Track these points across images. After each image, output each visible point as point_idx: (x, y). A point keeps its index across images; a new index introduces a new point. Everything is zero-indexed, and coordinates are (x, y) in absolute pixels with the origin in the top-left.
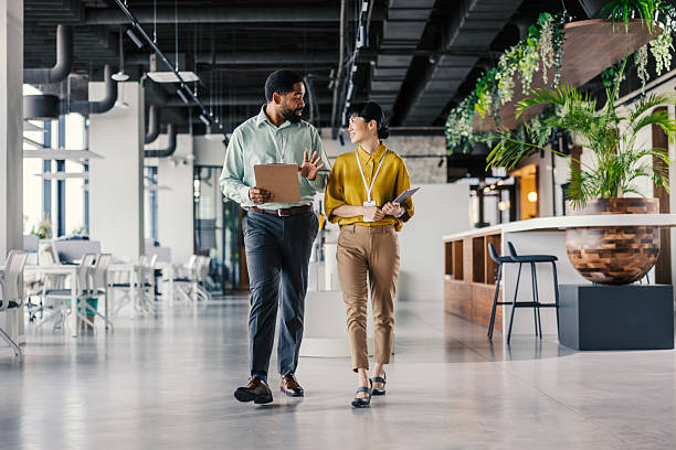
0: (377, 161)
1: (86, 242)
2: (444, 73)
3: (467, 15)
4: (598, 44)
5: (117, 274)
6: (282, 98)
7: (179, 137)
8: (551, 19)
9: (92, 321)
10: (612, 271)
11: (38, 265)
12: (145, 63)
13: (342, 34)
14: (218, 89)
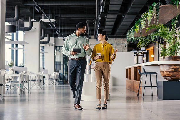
1: (23, 67)
2: (126, 20)
3: (133, 3)
4: (169, 11)
5: (32, 77)
6: (80, 30)
7: (50, 38)
8: (156, 4)
9: (24, 90)
10: (173, 77)
11: (9, 74)
12: (40, 16)
13: (97, 8)
14: (62, 24)
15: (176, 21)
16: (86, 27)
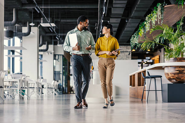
0: (109, 40)
1: (21, 75)
2: (130, 24)
3: (137, 6)
4: (175, 12)
5: (31, 84)
6: (82, 23)
7: (49, 45)
8: (161, 5)
9: (24, 96)
10: (178, 79)
11: (8, 79)
12: (39, 21)
13: (99, 11)
14: (62, 30)
15: (181, 24)
16: (88, 21)
